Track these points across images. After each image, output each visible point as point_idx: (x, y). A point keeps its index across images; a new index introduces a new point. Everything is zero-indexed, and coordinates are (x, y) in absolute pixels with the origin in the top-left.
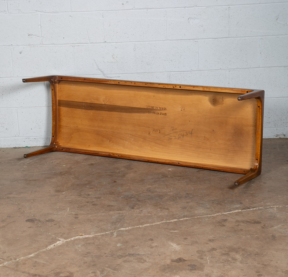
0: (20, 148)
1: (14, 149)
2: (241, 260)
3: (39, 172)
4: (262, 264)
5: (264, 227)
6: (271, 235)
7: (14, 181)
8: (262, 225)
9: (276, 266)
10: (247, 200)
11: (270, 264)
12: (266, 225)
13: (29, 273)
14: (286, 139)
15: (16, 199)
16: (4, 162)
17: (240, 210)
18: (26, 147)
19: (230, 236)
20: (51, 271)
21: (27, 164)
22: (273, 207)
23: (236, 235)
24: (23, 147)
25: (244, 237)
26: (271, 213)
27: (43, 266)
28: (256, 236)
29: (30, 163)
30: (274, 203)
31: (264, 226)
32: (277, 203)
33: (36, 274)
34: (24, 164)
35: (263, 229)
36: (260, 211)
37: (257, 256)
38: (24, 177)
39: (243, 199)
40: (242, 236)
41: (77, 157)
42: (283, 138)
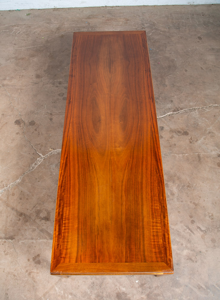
0: (13, 10)
1: (9, 12)
2: (177, 195)
3: (26, 47)
4: (194, 203)
5: (191, 141)
6: (197, 153)
7: (8, 60)
8: (190, 138)
9: (204, 207)
10: (176, 97)
11: (200, 203)
12: (193, 137)
13: (17, 211)
14: (195, 7)
15: (8, 88)
16: (2, 31)
17: (172, 113)
18: (18, 10)
19: (167, 155)
20: (33, 208)
21: (18, 33)
22: (195, 108)
23: (171, 153)
24: (15, 10)
25: (177, 156)
26: (195, 118)
27: (27, 199)
28: (187, 156)
29: (19, 33)
30: (195, 102)
31: (191, 139)
32: (197, 102)
33: (22, 212)
34: (16, 33)
35: (191, 144)
36: (186, 116)
37: (189, 188)
38: (15, 54)
39: (173, 95)
40: (176, 155)
41: (52, 25)
42: (193, 5)
